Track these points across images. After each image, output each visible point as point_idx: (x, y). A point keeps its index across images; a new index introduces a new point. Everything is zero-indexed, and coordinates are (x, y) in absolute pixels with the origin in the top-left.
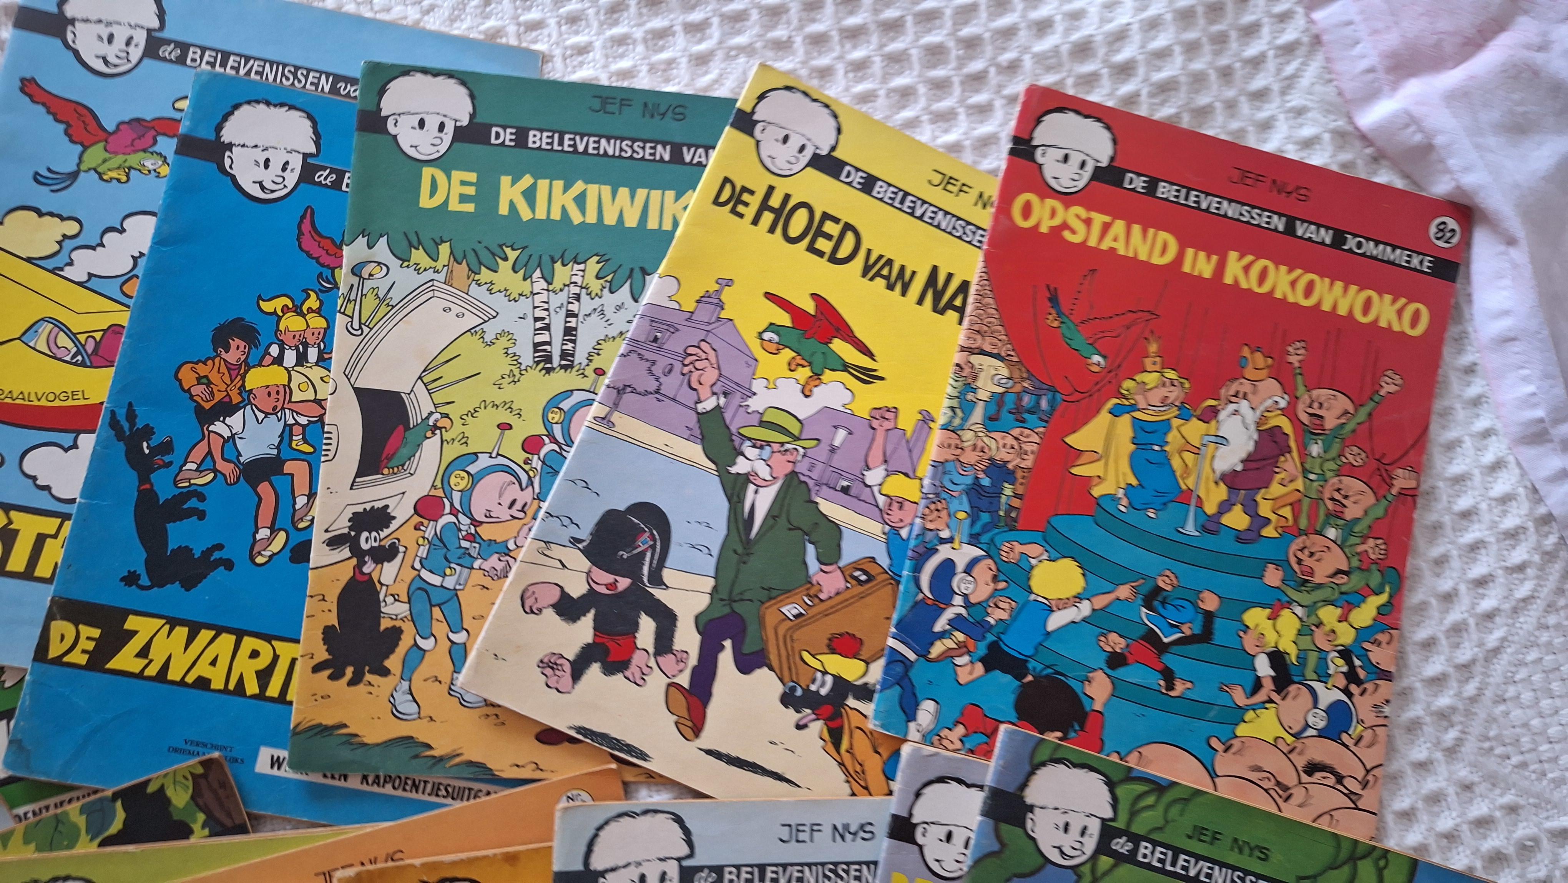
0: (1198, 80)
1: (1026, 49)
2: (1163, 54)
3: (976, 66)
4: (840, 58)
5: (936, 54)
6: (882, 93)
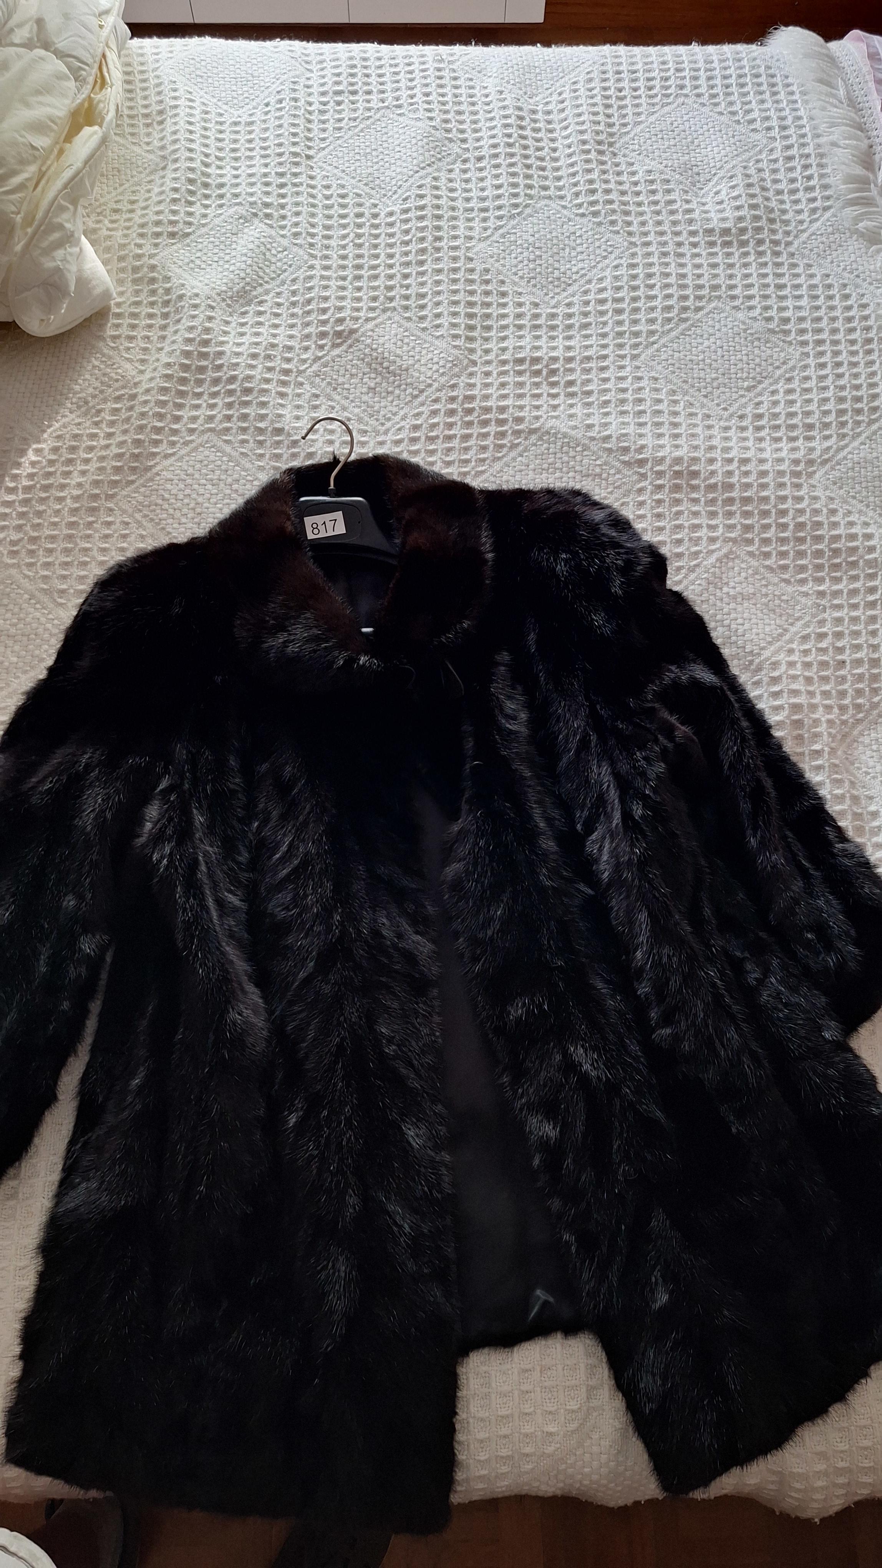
1: (862, 557)
3: (838, 561)
4: (774, 549)
5: (819, 554)
6: (792, 566)
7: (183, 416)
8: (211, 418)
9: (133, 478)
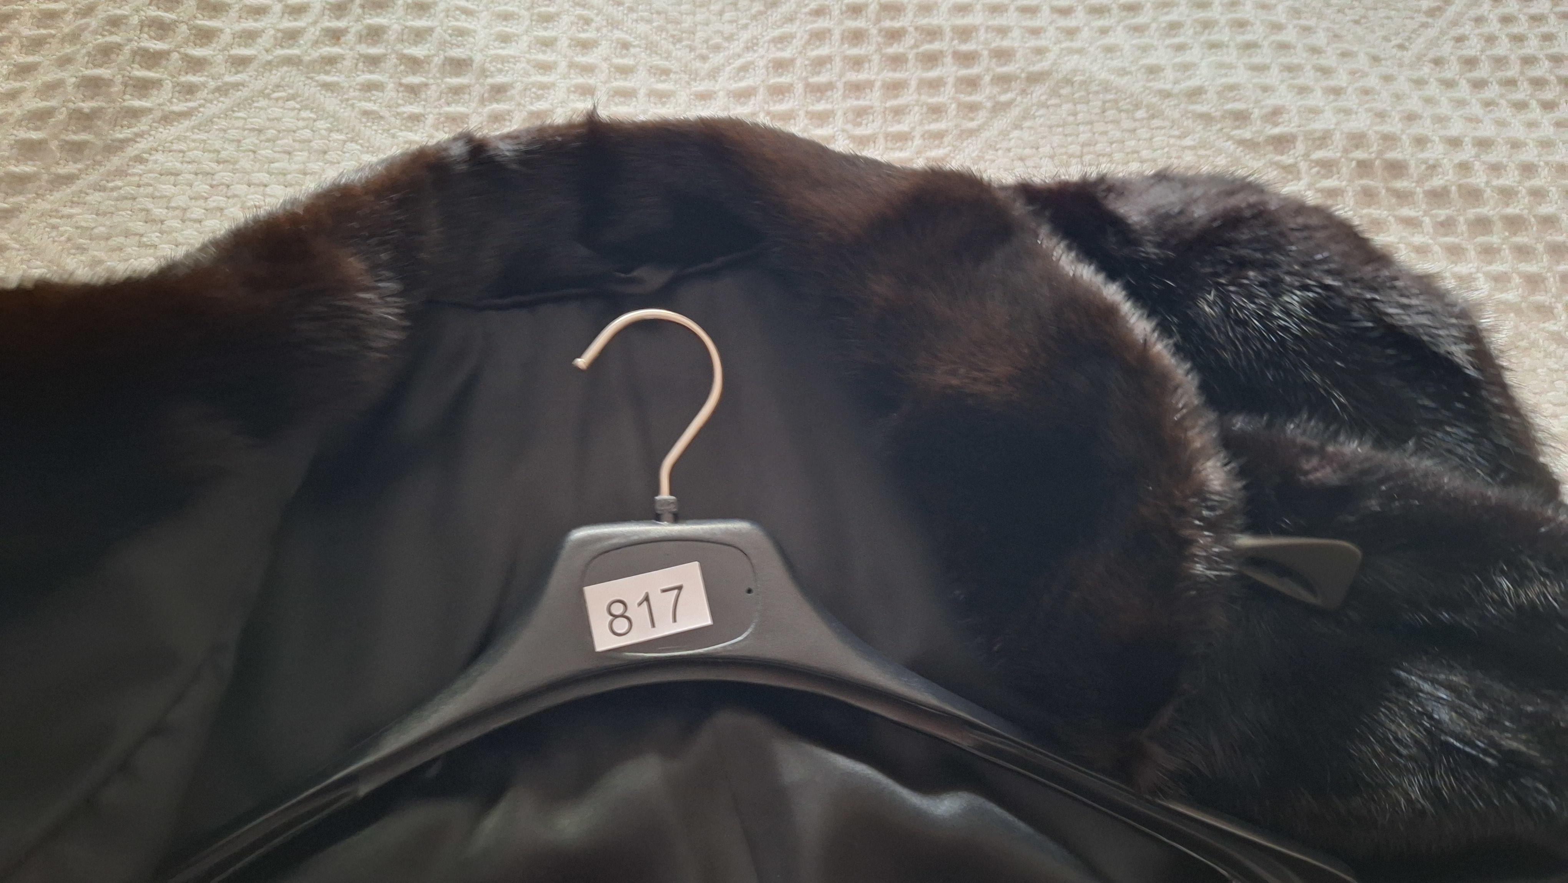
7: (221, 31)
8: (292, 36)
9: (71, 168)
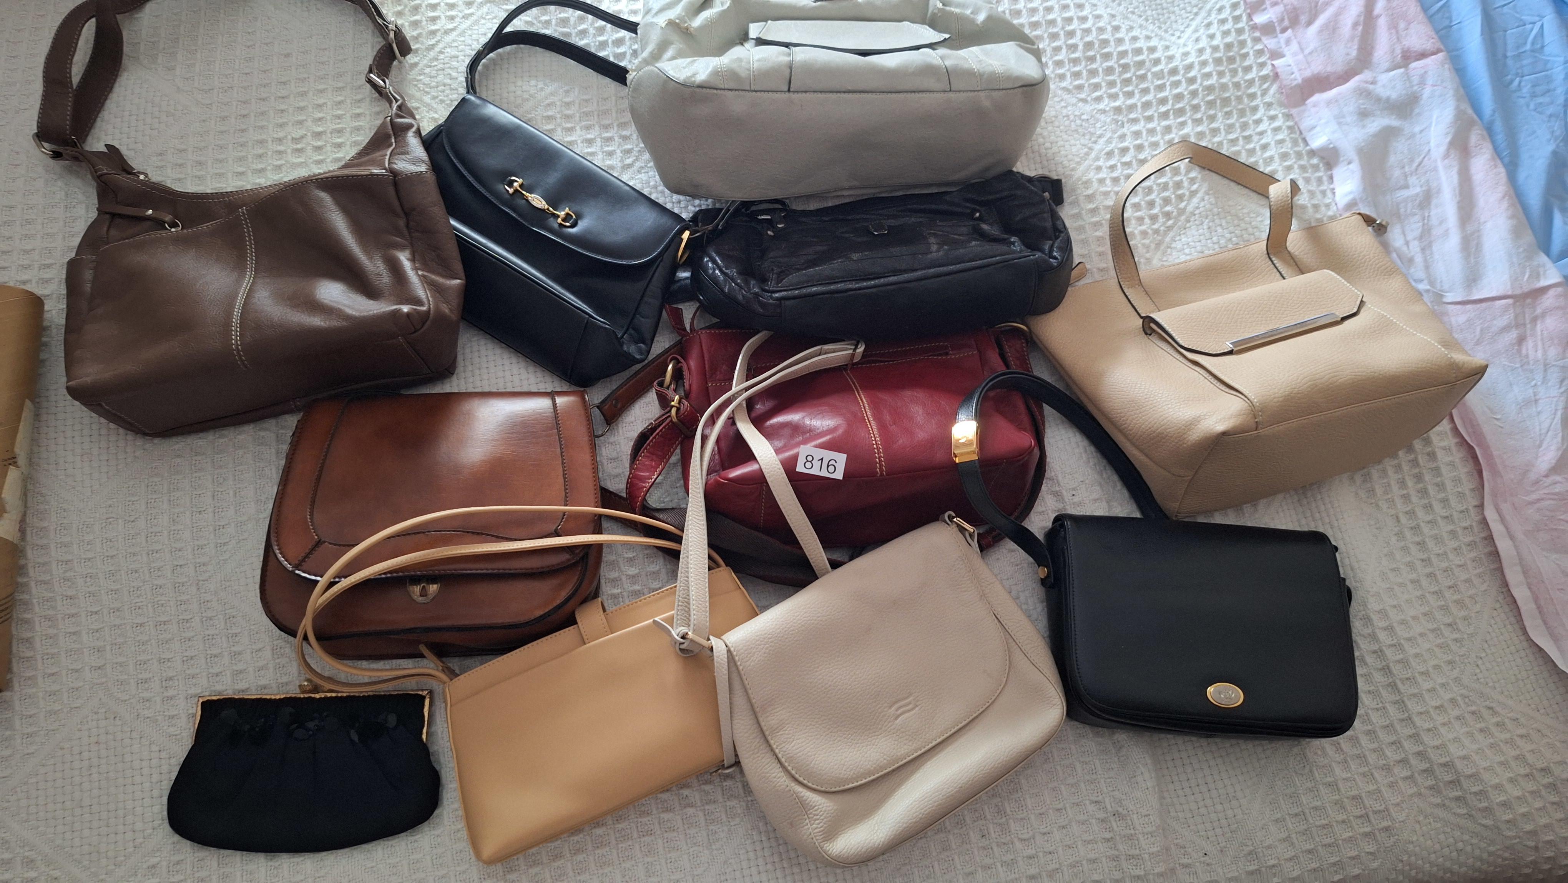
0: (1224, 87)
1: (1149, 70)
2: (1208, 75)
3: (1128, 75)
6: (1086, 85)
